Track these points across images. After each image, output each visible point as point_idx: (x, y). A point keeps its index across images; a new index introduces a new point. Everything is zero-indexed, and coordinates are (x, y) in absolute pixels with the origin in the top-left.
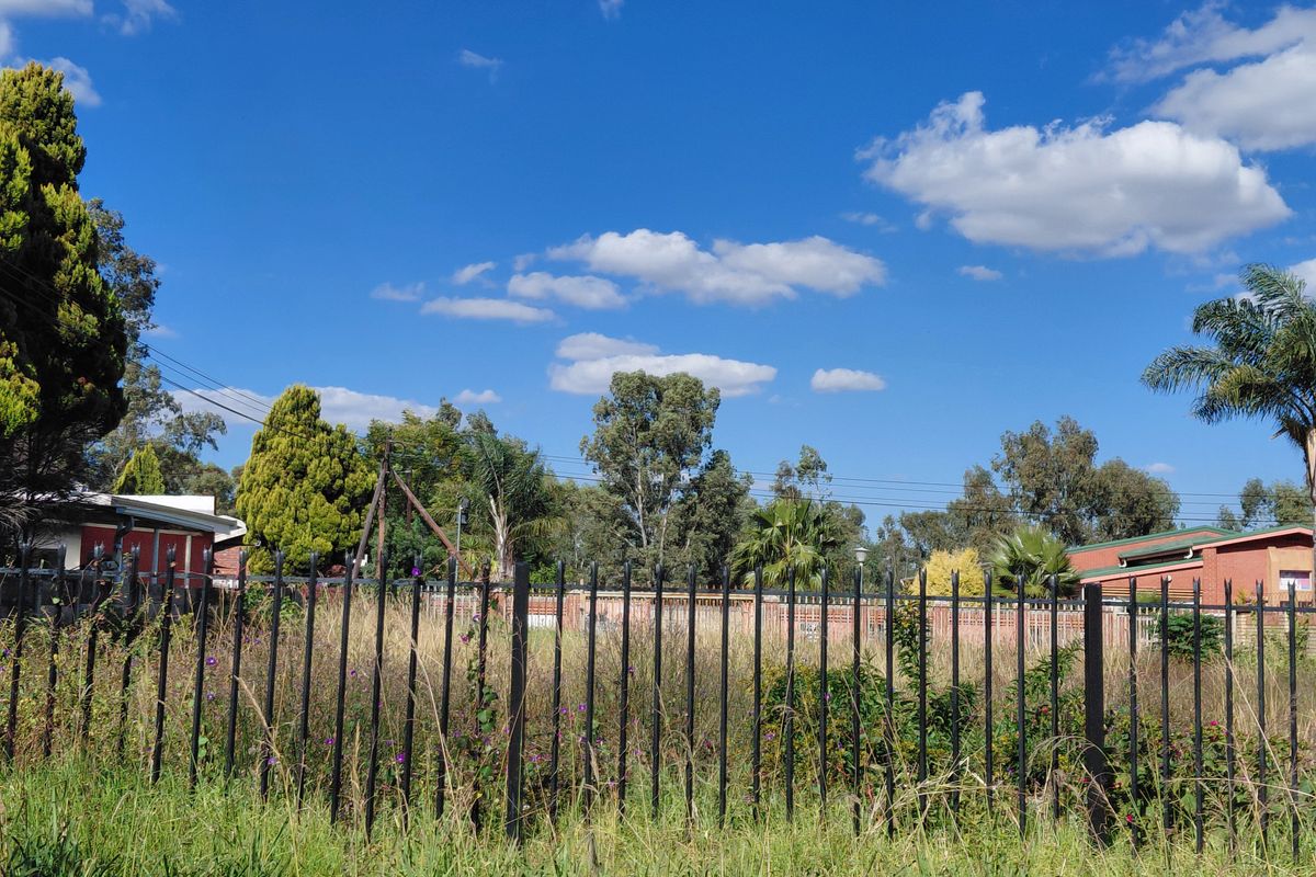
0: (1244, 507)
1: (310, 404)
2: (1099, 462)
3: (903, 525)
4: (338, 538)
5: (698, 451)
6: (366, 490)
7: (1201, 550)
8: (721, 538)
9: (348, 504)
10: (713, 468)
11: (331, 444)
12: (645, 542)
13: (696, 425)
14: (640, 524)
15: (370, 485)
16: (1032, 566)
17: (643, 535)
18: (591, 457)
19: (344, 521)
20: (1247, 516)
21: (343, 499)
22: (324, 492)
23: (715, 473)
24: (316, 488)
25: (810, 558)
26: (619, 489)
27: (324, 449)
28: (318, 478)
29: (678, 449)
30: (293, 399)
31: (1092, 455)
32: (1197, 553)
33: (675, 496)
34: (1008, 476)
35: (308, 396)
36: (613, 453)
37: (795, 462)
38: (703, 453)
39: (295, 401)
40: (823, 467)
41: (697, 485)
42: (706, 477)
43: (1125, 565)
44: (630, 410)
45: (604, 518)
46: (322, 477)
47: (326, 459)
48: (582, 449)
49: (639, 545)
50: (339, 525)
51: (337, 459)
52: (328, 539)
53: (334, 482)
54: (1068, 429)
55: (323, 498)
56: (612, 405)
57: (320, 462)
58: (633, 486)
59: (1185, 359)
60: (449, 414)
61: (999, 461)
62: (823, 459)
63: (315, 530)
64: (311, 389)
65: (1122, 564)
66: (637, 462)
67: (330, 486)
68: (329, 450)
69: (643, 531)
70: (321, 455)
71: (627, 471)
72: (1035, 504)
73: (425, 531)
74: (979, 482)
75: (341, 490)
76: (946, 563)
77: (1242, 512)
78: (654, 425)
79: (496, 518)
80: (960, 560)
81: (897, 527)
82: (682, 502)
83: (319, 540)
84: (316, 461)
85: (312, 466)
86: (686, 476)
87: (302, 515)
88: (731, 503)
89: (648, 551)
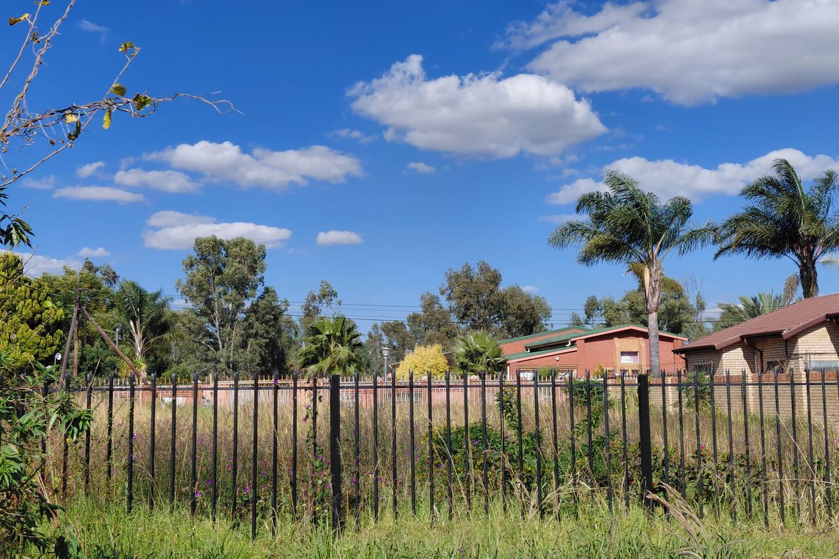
0: (586, 313)
1: (16, 265)
2: (503, 287)
3: (383, 330)
4: (38, 352)
5: (255, 287)
6: (57, 320)
7: (575, 341)
8: (270, 342)
9: (44, 330)
10: (263, 298)
11: (31, 292)
12: (221, 347)
13: (253, 270)
14: (217, 335)
15: (59, 317)
16: (480, 354)
17: (220, 343)
18: (184, 293)
19: (42, 341)
20: (588, 317)
21: (41, 327)
22: (28, 323)
23: (264, 302)
24: (23, 320)
25: (347, 355)
26: (203, 313)
27: (28, 294)
28: (24, 313)
29: (241, 285)
30: (4, 261)
31: (498, 284)
32: (573, 343)
33: (241, 316)
34: (450, 298)
35: (15, 260)
36: (199, 290)
37: (317, 293)
38: (258, 289)
39: (6, 263)
40: (335, 295)
41: (254, 309)
42: (260, 304)
43: (529, 351)
44: (207, 262)
45: (193, 332)
46: (27, 312)
47: (29, 301)
48: (177, 289)
49: (217, 349)
50: (39, 344)
51: (36, 301)
52: (31, 353)
53: (34, 315)
54: (484, 269)
55: (27, 327)
56: (196, 259)
57: (25, 302)
58: (213, 312)
59: (574, 228)
60: (90, 267)
61: (444, 288)
62: (335, 289)
63: (22, 347)
64: (16, 254)
65: (527, 350)
66: (215, 296)
67: (32, 319)
68: (31, 295)
69: (219, 340)
70: (25, 298)
71: (208, 302)
72: (465, 315)
73: (104, 346)
74: (430, 303)
75: (40, 321)
76: (423, 354)
77: (585, 316)
78: (226, 271)
79: (135, 335)
80: (432, 351)
81: (380, 331)
82: (246, 320)
83: (26, 355)
84: (22, 303)
85: (20, 306)
86: (248, 304)
87: (14, 337)
88: (276, 319)
89: (223, 352)
